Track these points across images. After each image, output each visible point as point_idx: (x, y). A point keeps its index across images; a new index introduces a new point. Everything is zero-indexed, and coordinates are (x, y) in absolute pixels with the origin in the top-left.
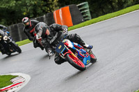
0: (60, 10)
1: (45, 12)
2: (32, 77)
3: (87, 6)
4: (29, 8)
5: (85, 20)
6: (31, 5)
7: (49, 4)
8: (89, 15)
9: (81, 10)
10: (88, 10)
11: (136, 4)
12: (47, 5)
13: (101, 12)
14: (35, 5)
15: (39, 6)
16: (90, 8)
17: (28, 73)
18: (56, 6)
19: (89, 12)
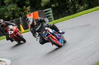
0: (32, 14)
1: (21, 15)
2: (12, 62)
3: (51, 11)
4: (10, 13)
6: (11, 10)
7: (24, 10)
8: (52, 17)
9: (47, 14)
10: (52, 14)
11: (86, 10)
12: (22, 11)
13: (61, 16)
14: (14, 11)
15: (17, 11)
16: (53, 13)
17: (9, 59)
18: (29, 11)
19: (52, 16)
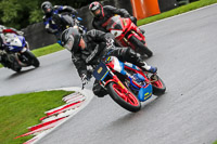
5: (180, 5)
